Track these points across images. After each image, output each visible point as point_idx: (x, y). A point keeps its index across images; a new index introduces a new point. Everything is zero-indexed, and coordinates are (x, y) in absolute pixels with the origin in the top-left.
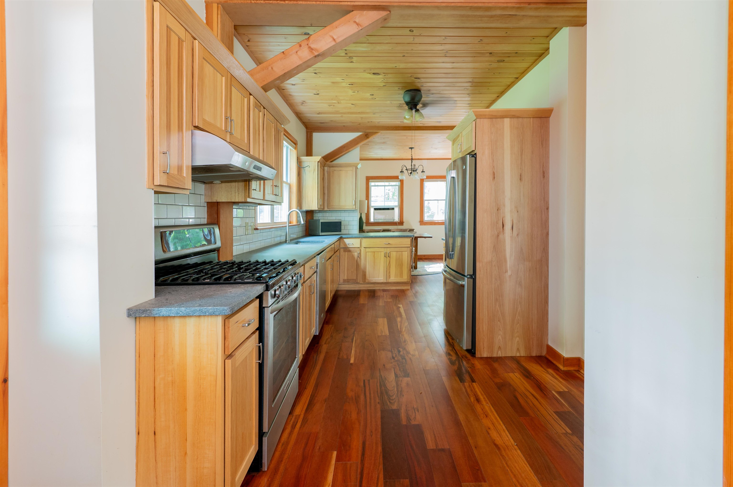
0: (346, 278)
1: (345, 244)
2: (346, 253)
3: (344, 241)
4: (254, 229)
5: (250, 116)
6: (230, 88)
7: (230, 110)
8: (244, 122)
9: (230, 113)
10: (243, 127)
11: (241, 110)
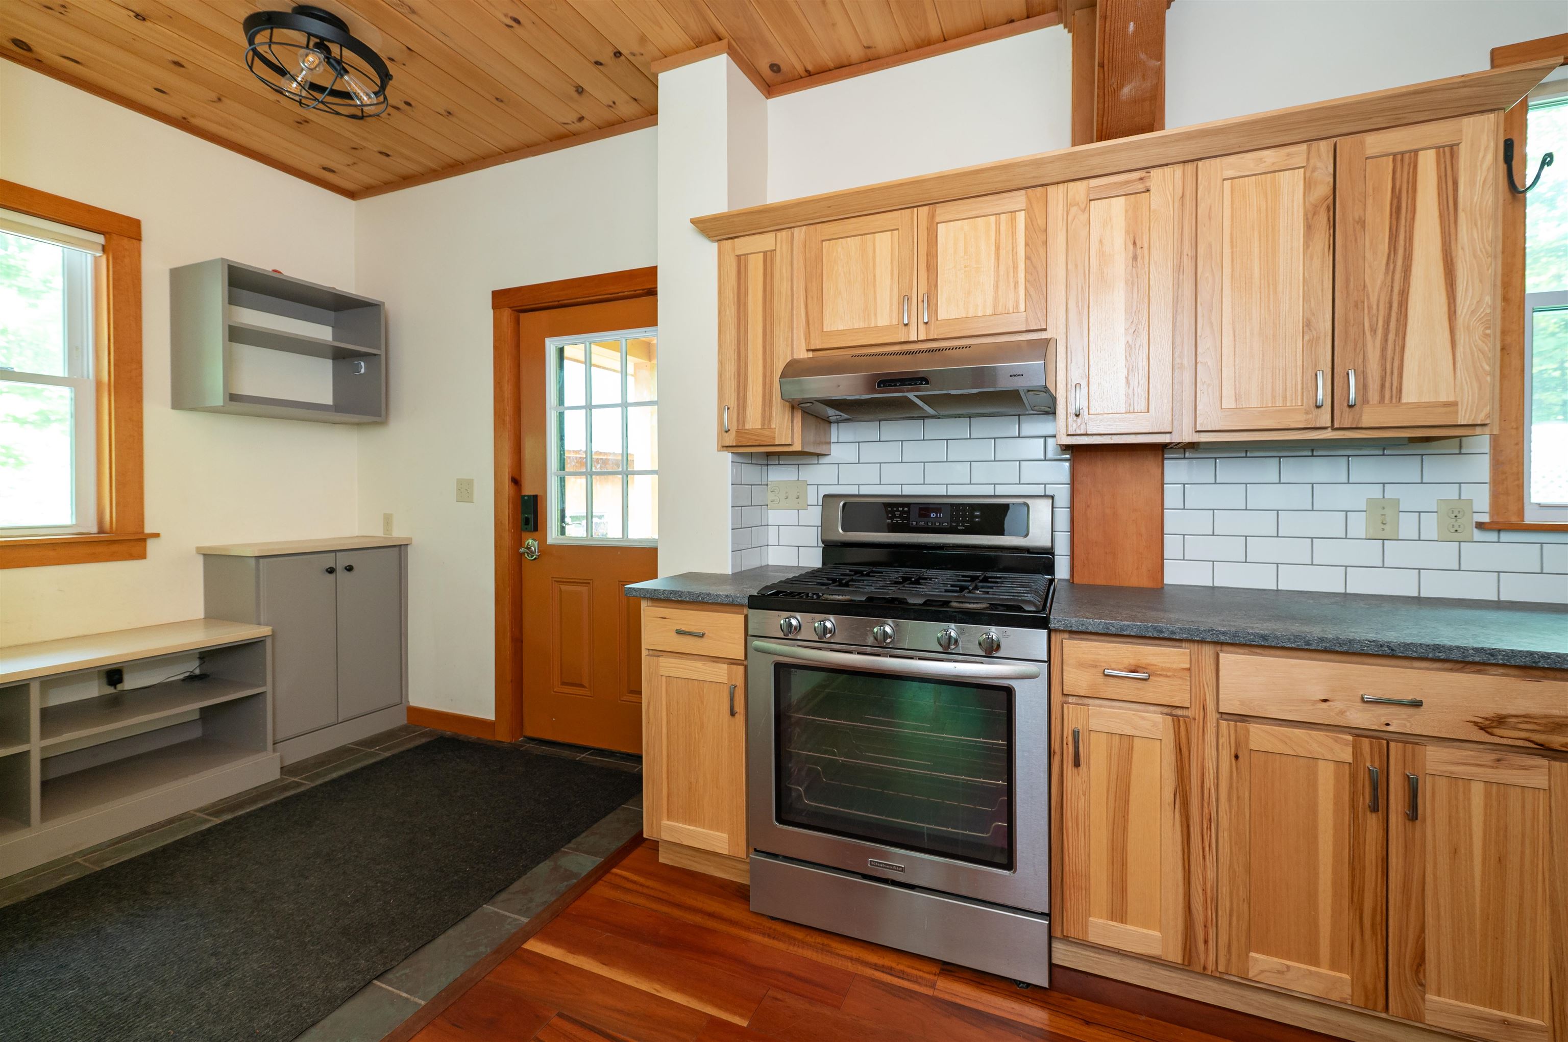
4: (1480, 526)
5: (1045, 243)
6: (928, 235)
7: (928, 276)
8: (1015, 268)
9: (928, 282)
10: (1011, 280)
11: (998, 248)
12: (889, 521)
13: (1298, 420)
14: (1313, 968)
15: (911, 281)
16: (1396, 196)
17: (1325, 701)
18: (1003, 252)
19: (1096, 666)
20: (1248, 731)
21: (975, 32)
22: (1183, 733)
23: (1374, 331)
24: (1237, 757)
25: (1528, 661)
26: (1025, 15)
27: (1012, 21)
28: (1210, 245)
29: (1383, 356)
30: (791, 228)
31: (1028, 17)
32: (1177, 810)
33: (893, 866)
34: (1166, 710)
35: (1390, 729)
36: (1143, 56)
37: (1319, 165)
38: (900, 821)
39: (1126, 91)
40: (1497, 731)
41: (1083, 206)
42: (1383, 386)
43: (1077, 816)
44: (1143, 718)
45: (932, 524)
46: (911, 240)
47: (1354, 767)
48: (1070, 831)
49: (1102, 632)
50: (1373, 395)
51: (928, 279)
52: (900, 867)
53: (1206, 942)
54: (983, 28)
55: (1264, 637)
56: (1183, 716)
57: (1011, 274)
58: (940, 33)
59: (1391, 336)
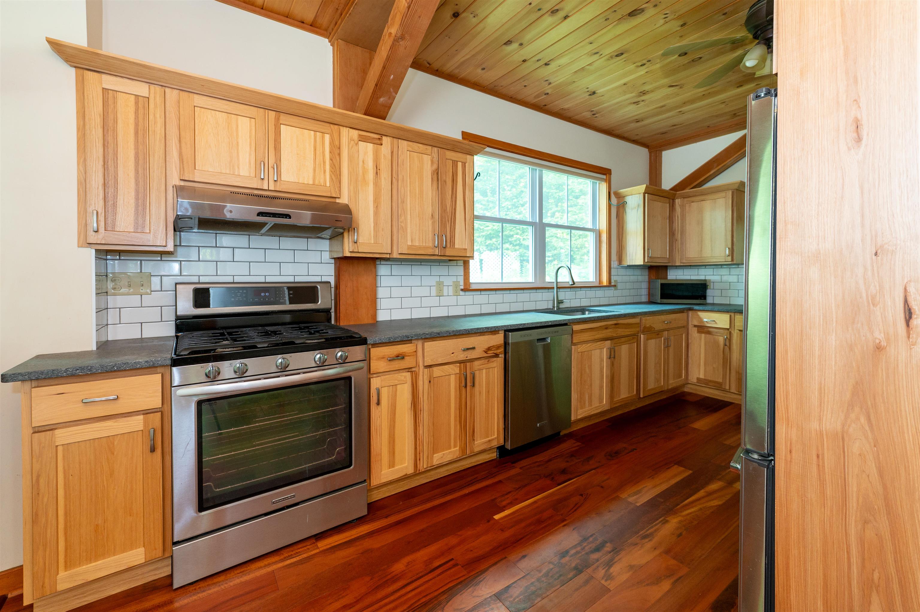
0: (702, 376)
1: (701, 320)
2: (703, 335)
3: (698, 315)
4: (462, 290)
5: (339, 154)
6: (275, 129)
7: (275, 153)
8: (324, 162)
9: (275, 157)
10: (322, 169)
11: (315, 150)
12: (233, 299)
13: (430, 252)
14: (450, 451)
15: (264, 153)
16: (453, 176)
17: (453, 353)
18: (318, 152)
19: (384, 358)
20: (433, 370)
21: (282, 15)
22: (414, 377)
23: (448, 221)
24: (430, 382)
25: (493, 329)
26: (310, 23)
27: (303, 23)
28: (403, 176)
29: (451, 231)
30: (165, 86)
31: (311, 25)
32: (412, 411)
33: (288, 497)
34: (407, 370)
35: (467, 358)
36: (392, 90)
37: (435, 156)
38: (285, 472)
39: (382, 100)
40: (489, 352)
41: (356, 142)
42: (450, 241)
43: (377, 429)
44: (402, 376)
45: (263, 300)
46: (264, 128)
47: (460, 373)
48: (374, 436)
49: (388, 341)
50: (448, 245)
51: (275, 155)
52: (292, 496)
53: (420, 460)
54: (286, 16)
55: (439, 334)
56: (414, 371)
57: (322, 165)
58: (262, 4)
59: (452, 224)
